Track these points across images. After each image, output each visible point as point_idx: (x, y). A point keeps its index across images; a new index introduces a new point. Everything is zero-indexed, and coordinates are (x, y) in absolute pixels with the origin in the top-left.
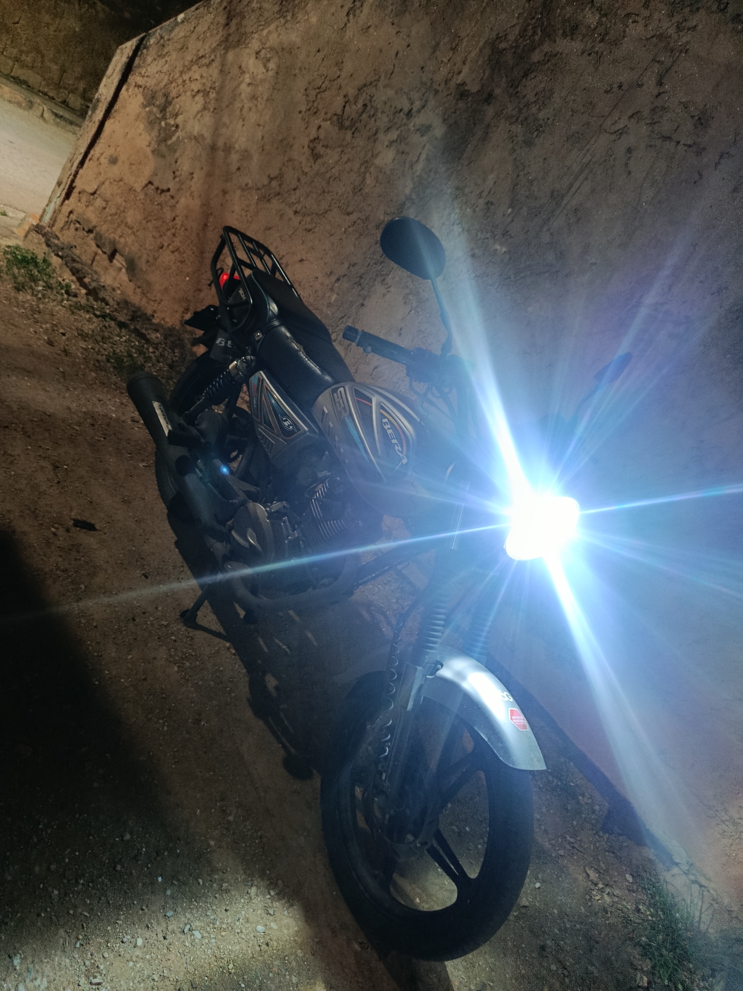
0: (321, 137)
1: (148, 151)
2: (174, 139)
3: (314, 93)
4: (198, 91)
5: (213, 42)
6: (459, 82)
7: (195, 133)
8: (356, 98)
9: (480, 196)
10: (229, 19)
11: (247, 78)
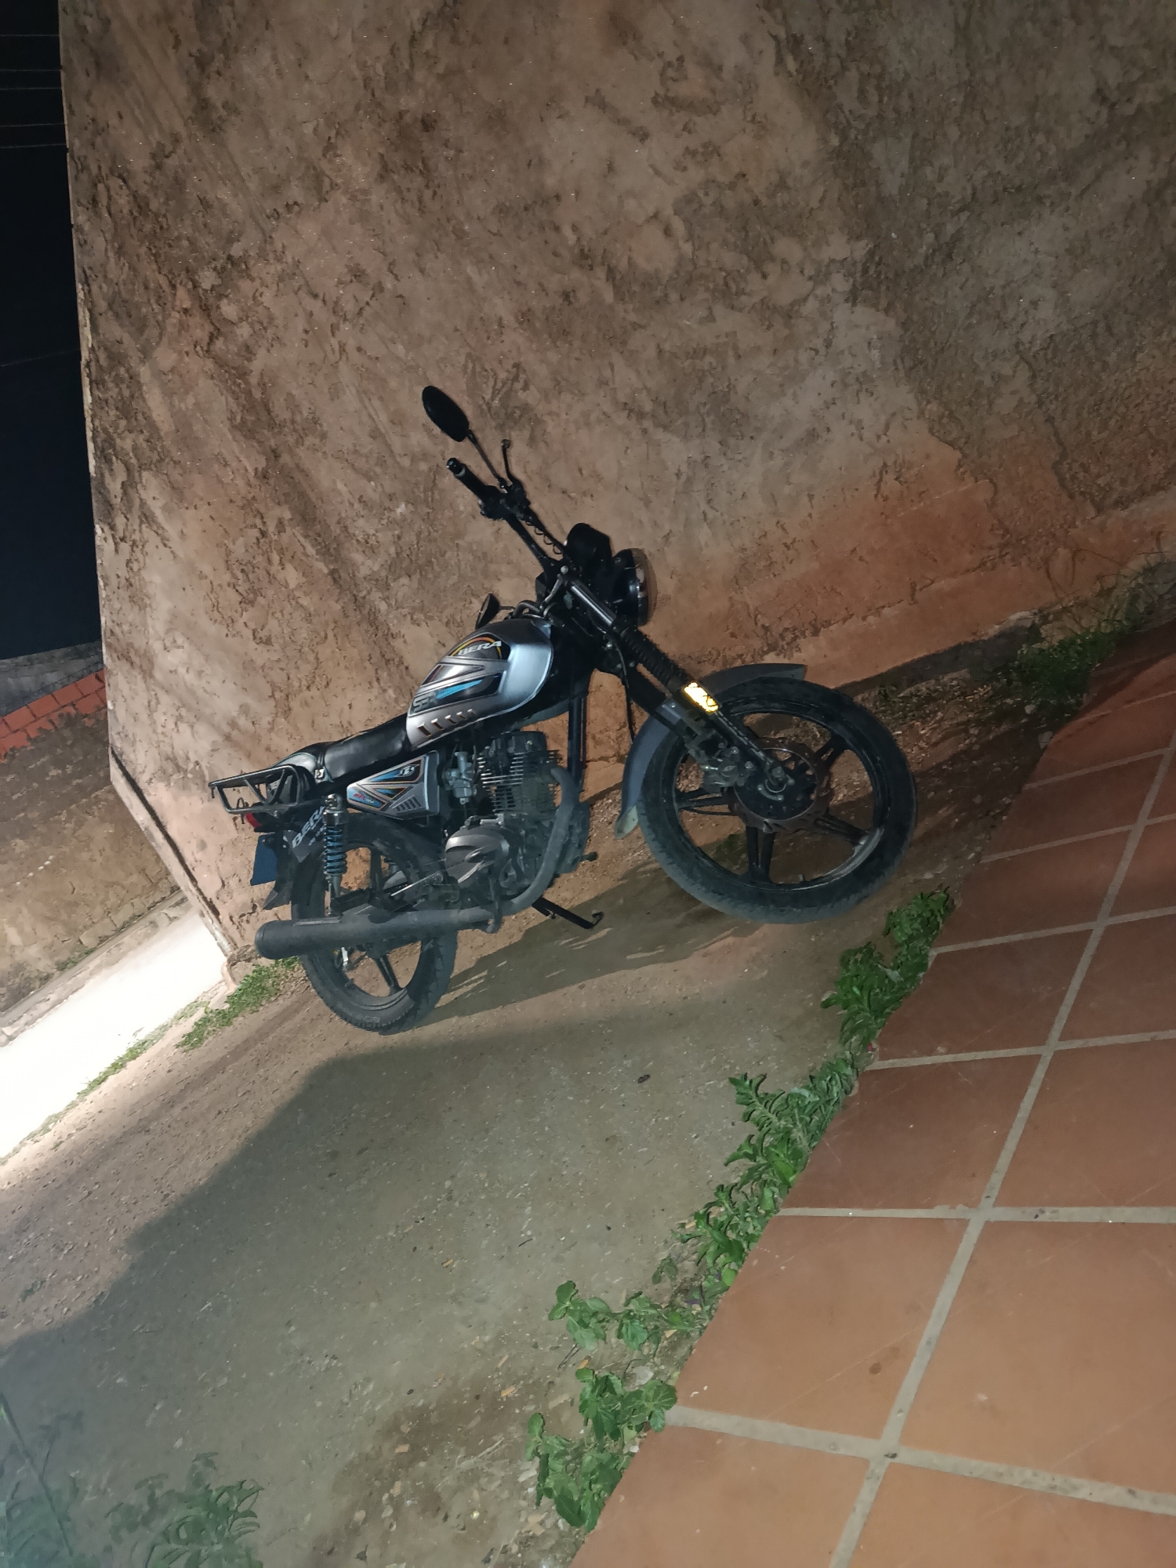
0: (254, 627)
1: (207, 804)
2: (206, 772)
3: (216, 615)
4: (176, 724)
5: (140, 685)
6: (253, 474)
8: (234, 576)
9: (352, 505)
10: (128, 659)
11: (182, 670)
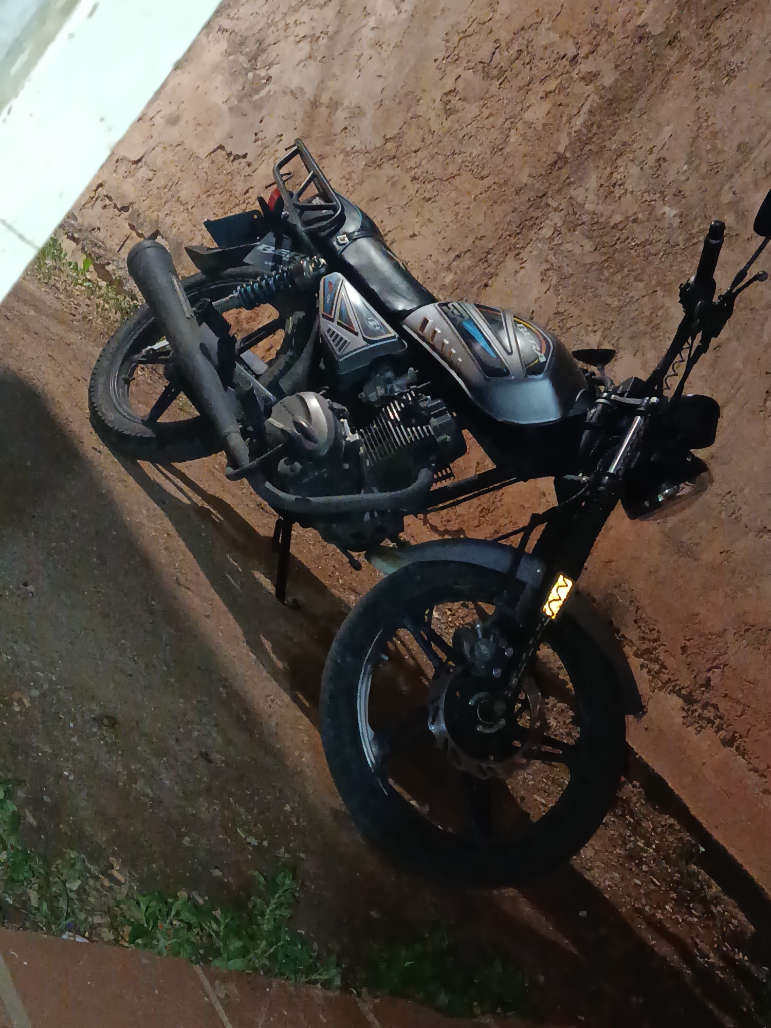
0: (459, 89)
1: (225, 108)
2: (263, 93)
3: (455, 38)
4: (304, 37)
6: (639, 23)
7: (293, 87)
8: (510, 43)
9: (651, 151)
11: (372, 21)
